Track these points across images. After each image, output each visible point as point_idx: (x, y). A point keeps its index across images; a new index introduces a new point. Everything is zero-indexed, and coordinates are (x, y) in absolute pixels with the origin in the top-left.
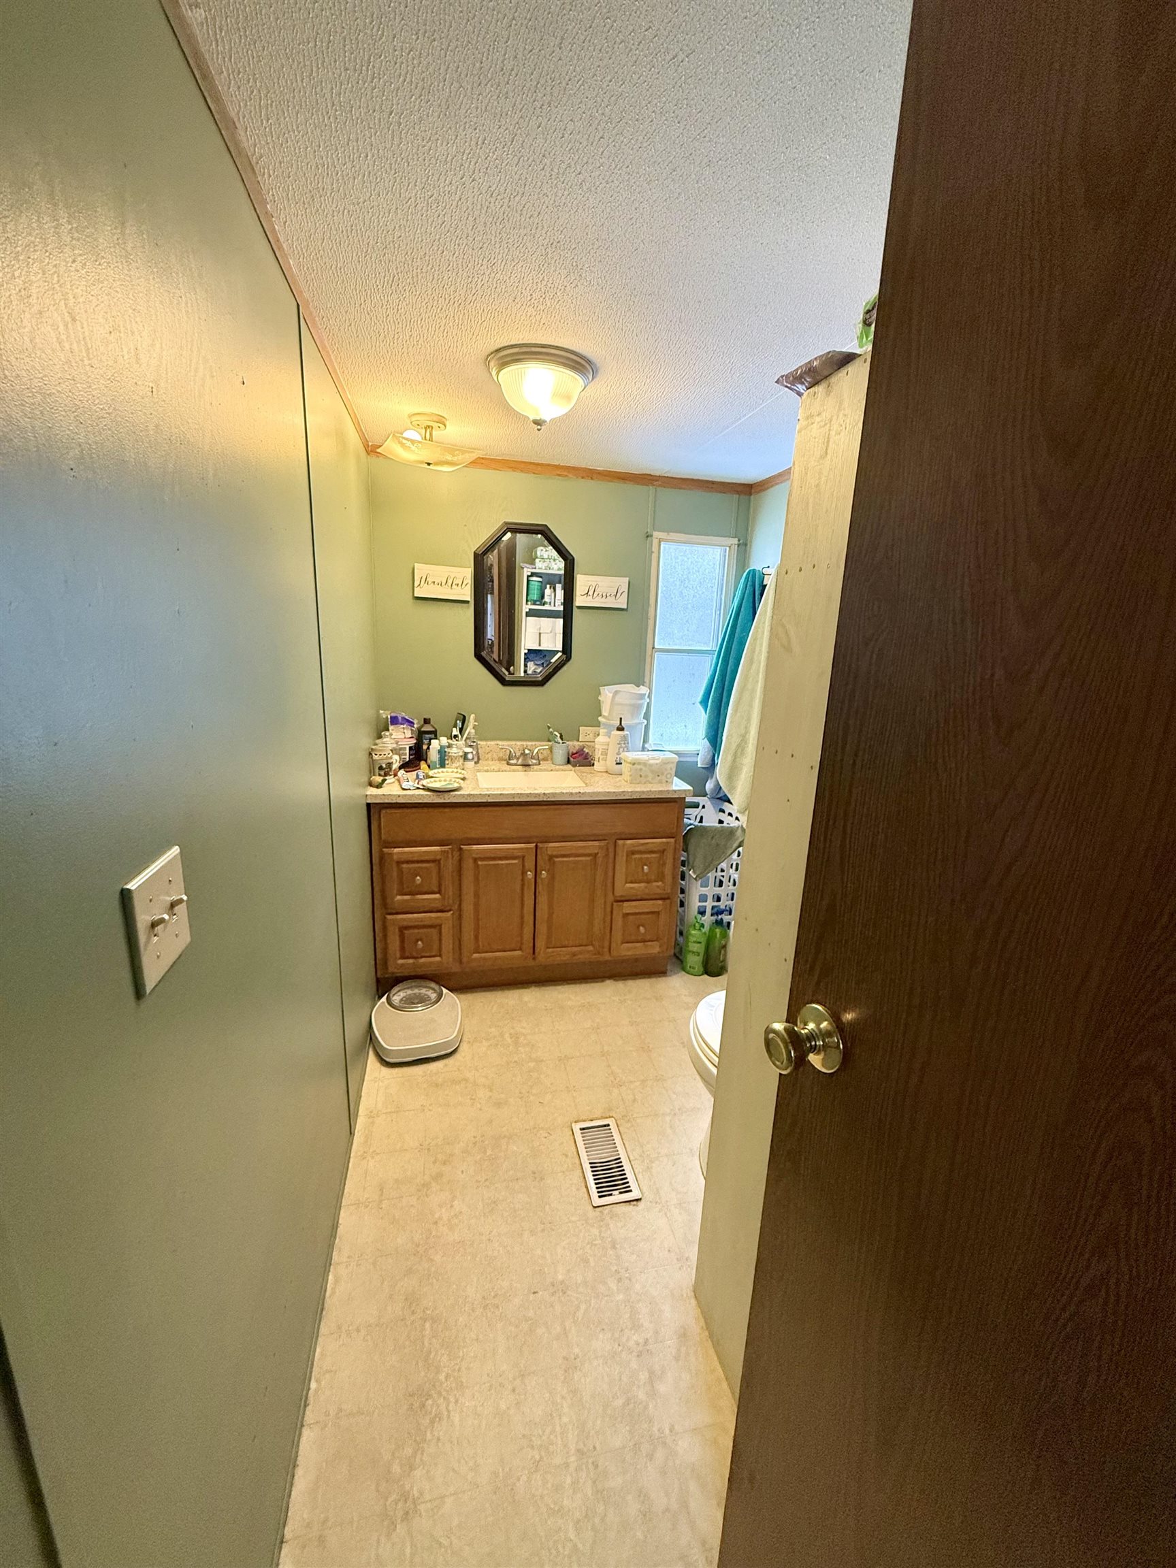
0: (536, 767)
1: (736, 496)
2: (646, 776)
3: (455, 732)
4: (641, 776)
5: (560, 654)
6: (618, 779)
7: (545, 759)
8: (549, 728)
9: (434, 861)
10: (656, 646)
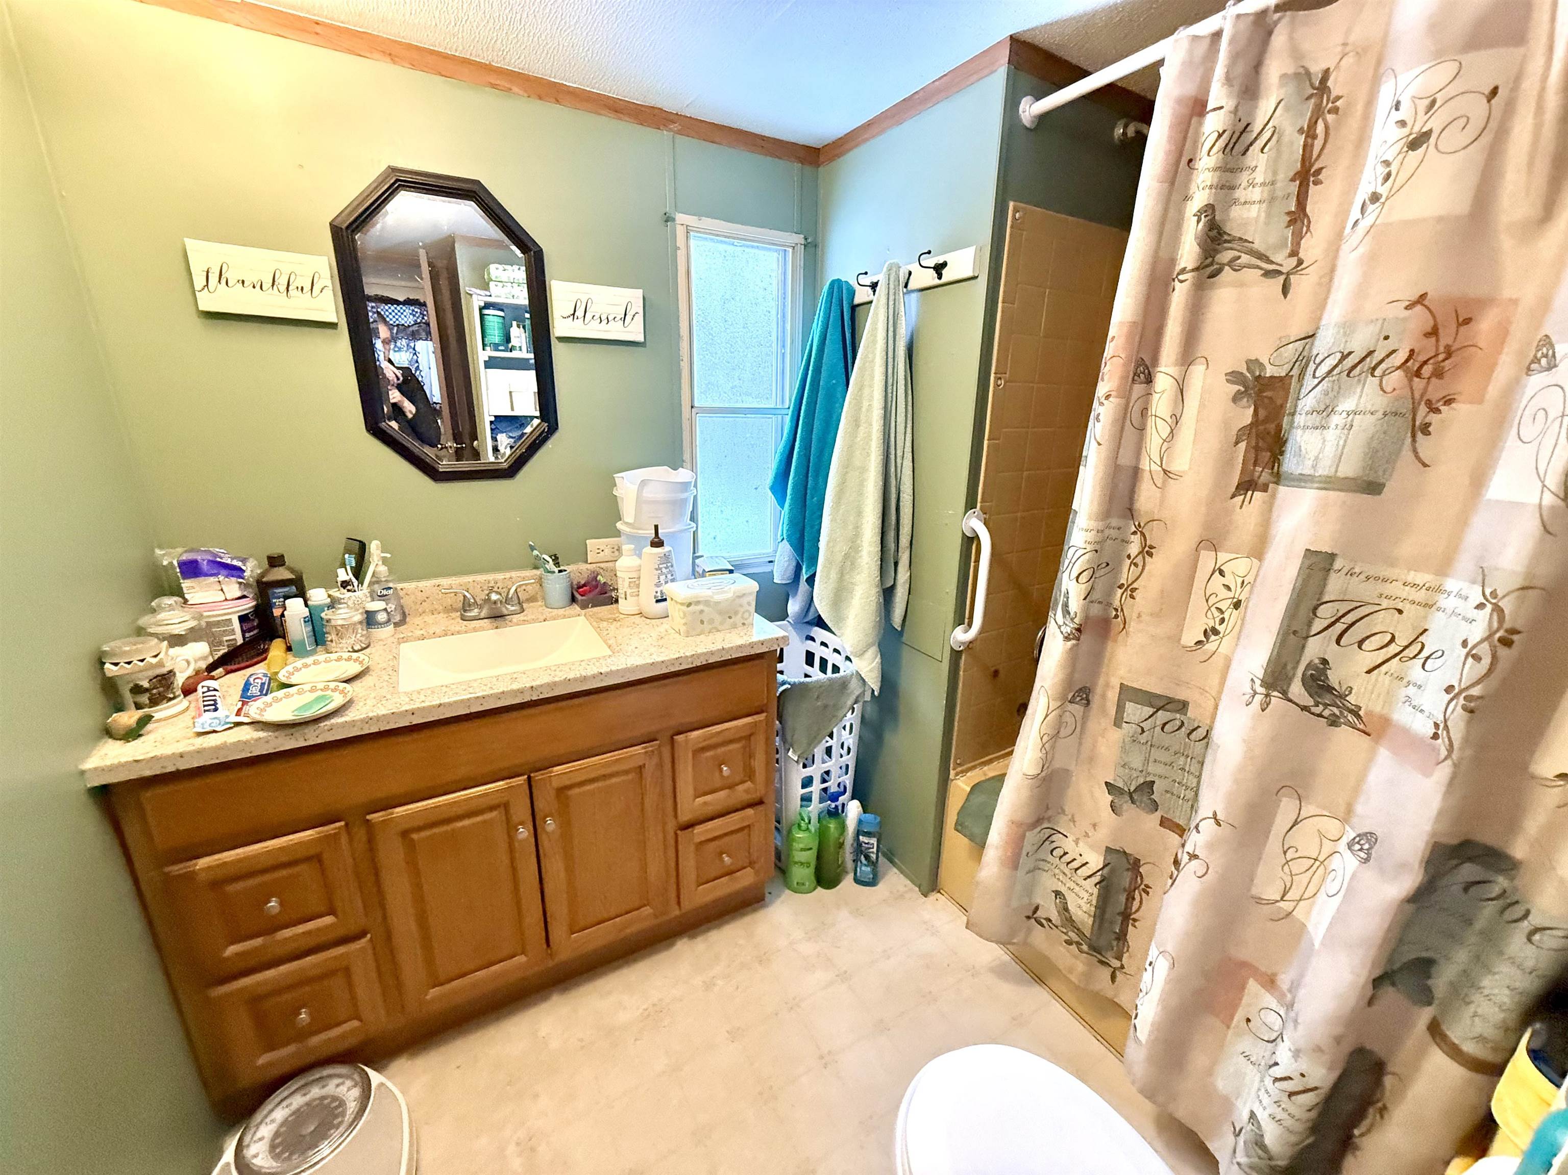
0: (515, 618)
1: (797, 166)
2: (711, 621)
3: (343, 575)
4: (702, 622)
5: (536, 422)
6: (662, 629)
7: (532, 599)
8: (532, 548)
9: (308, 859)
10: (696, 404)
